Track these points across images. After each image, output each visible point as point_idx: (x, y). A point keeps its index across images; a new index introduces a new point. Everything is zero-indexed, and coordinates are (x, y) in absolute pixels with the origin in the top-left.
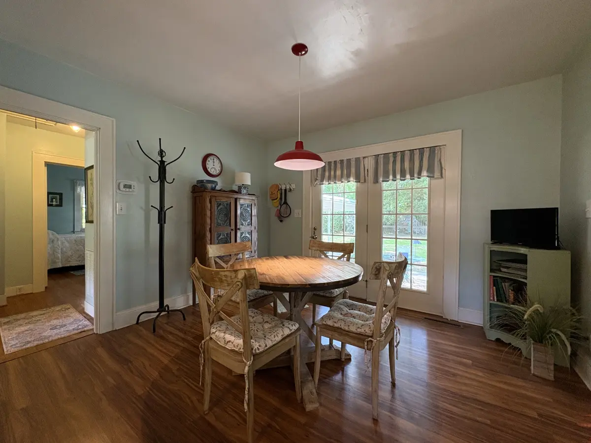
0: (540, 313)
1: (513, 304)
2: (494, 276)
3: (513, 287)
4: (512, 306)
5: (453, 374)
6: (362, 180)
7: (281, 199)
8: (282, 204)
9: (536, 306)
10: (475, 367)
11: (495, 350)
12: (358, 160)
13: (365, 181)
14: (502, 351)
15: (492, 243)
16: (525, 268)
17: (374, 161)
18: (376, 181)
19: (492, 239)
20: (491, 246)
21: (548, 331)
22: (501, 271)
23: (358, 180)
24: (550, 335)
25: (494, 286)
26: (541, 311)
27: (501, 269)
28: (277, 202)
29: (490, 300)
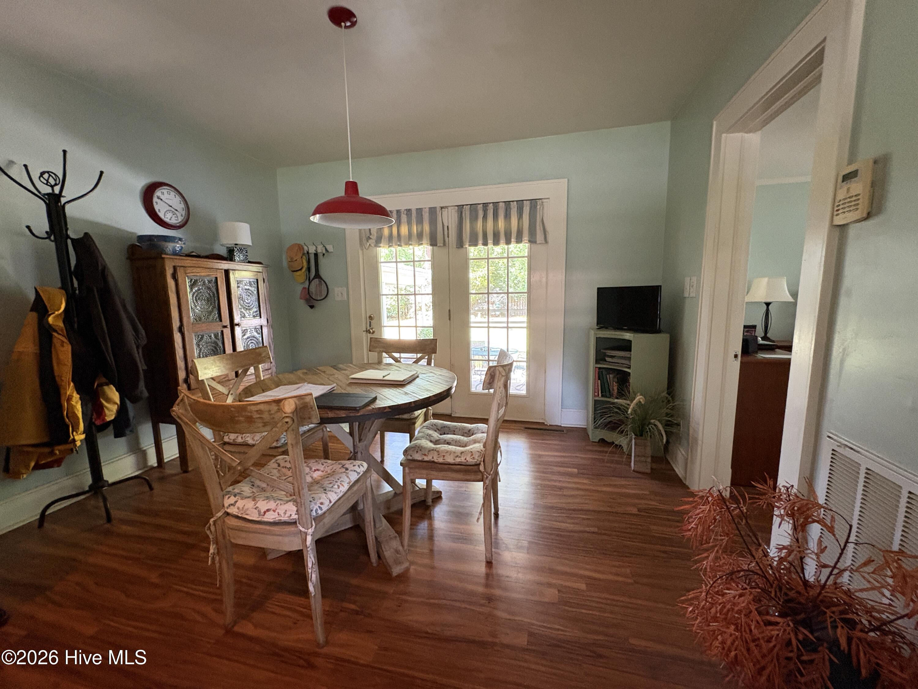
0: (642, 405)
1: (617, 398)
2: (600, 368)
3: (617, 378)
4: (616, 400)
5: (559, 488)
6: (440, 242)
7: (309, 269)
8: (311, 278)
9: (639, 398)
10: (582, 475)
11: (600, 452)
12: (433, 211)
13: (444, 244)
14: (606, 452)
15: (598, 329)
16: (629, 356)
17: (456, 215)
18: (460, 244)
19: (598, 324)
20: (597, 332)
21: (647, 423)
22: (605, 361)
23: (433, 243)
24: (650, 426)
25: (599, 379)
26: (643, 403)
27: (606, 358)
28: (301, 276)
29: (595, 396)
